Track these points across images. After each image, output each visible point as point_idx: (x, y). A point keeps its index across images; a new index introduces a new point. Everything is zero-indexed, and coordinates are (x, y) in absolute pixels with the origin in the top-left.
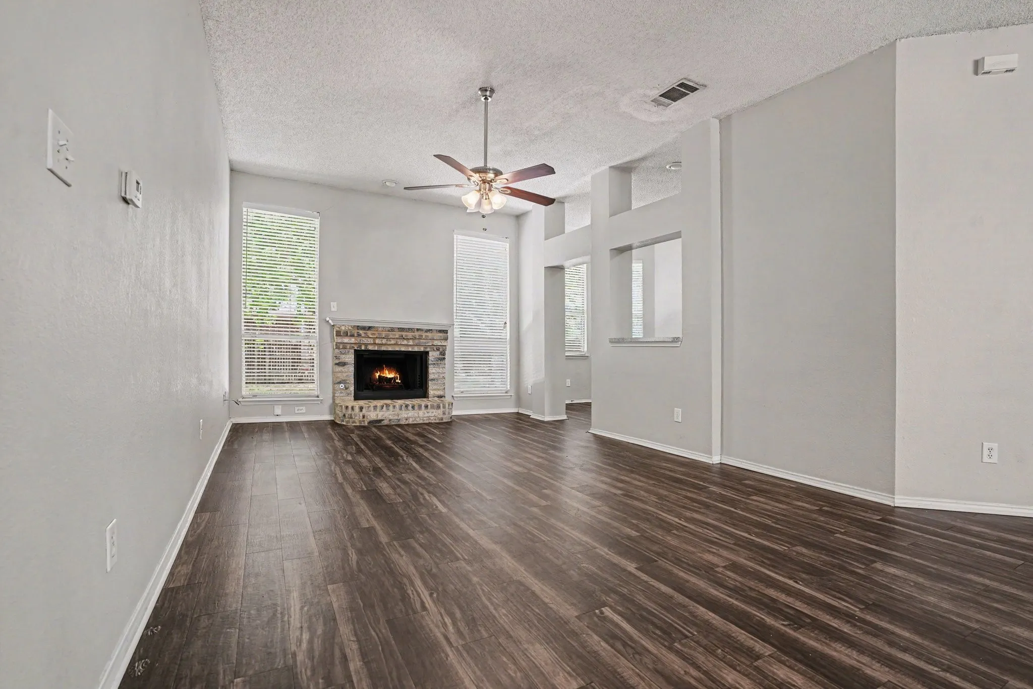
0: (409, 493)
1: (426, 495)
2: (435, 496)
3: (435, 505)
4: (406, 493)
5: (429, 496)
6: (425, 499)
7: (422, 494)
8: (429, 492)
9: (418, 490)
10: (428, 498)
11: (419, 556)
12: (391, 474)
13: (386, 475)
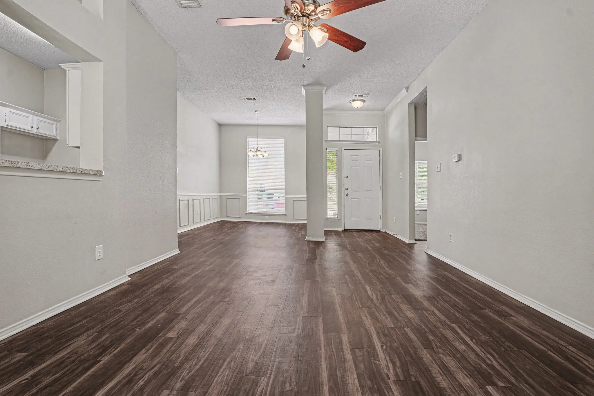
0: (387, 301)
1: (374, 298)
2: (369, 296)
3: (371, 290)
4: (389, 302)
5: (373, 296)
6: (377, 295)
7: (378, 299)
8: (372, 300)
9: (380, 304)
10: (374, 296)
11: (384, 272)
12: (406, 329)
13: (412, 330)
